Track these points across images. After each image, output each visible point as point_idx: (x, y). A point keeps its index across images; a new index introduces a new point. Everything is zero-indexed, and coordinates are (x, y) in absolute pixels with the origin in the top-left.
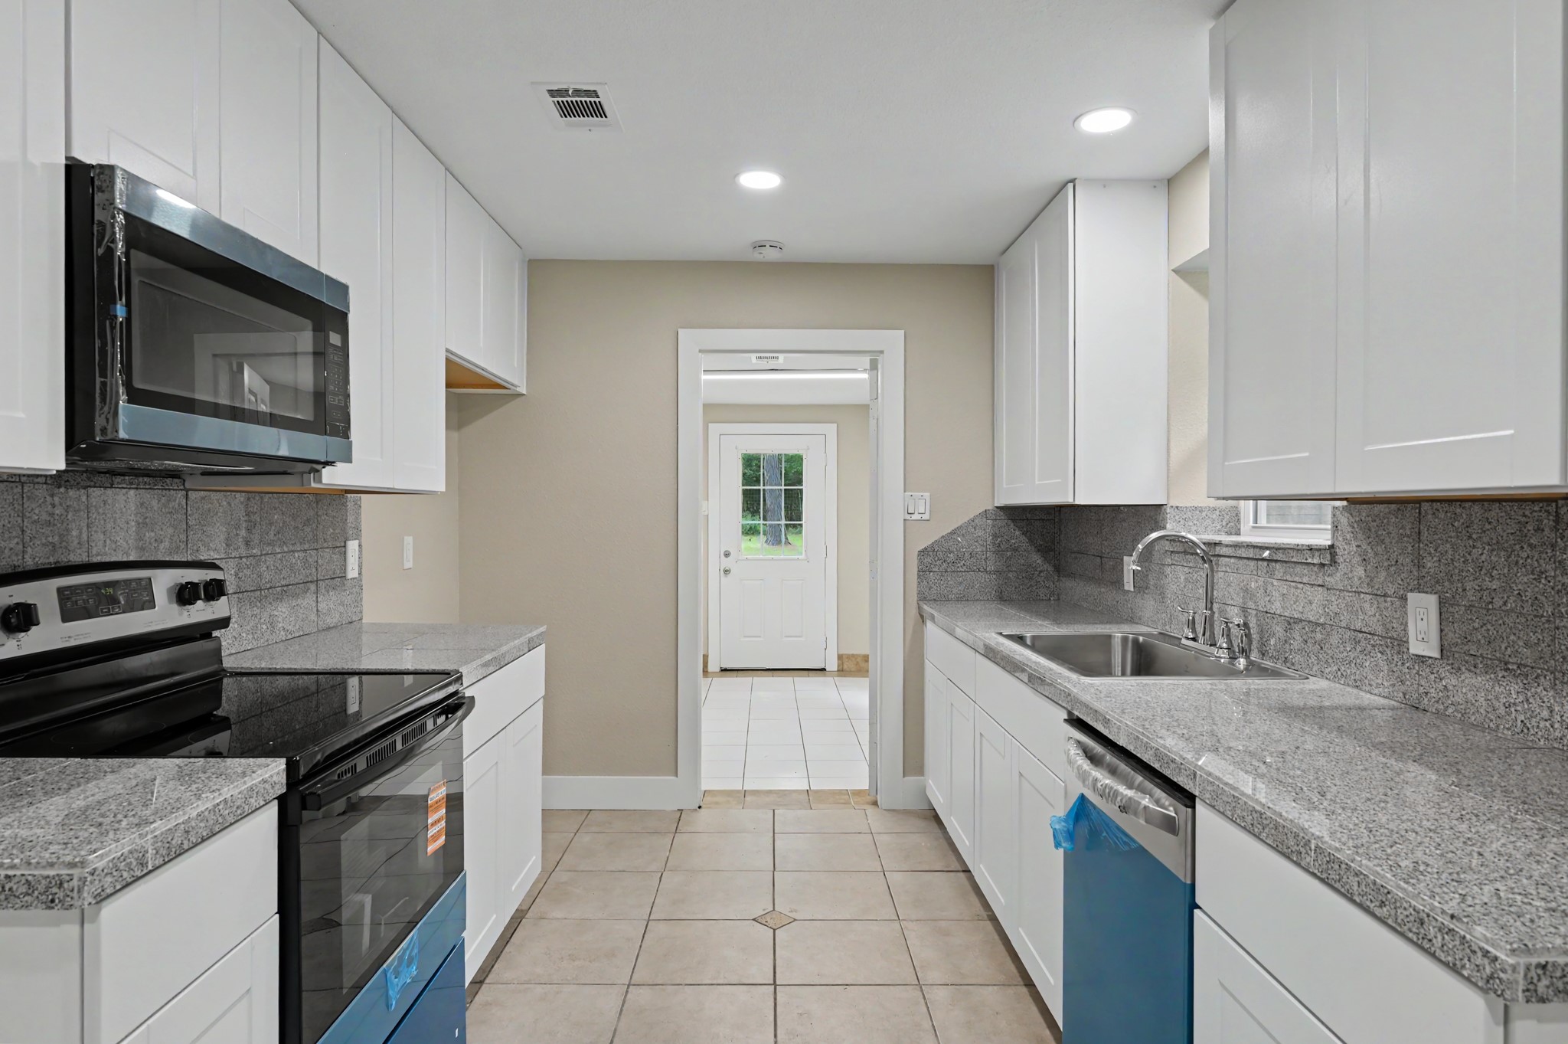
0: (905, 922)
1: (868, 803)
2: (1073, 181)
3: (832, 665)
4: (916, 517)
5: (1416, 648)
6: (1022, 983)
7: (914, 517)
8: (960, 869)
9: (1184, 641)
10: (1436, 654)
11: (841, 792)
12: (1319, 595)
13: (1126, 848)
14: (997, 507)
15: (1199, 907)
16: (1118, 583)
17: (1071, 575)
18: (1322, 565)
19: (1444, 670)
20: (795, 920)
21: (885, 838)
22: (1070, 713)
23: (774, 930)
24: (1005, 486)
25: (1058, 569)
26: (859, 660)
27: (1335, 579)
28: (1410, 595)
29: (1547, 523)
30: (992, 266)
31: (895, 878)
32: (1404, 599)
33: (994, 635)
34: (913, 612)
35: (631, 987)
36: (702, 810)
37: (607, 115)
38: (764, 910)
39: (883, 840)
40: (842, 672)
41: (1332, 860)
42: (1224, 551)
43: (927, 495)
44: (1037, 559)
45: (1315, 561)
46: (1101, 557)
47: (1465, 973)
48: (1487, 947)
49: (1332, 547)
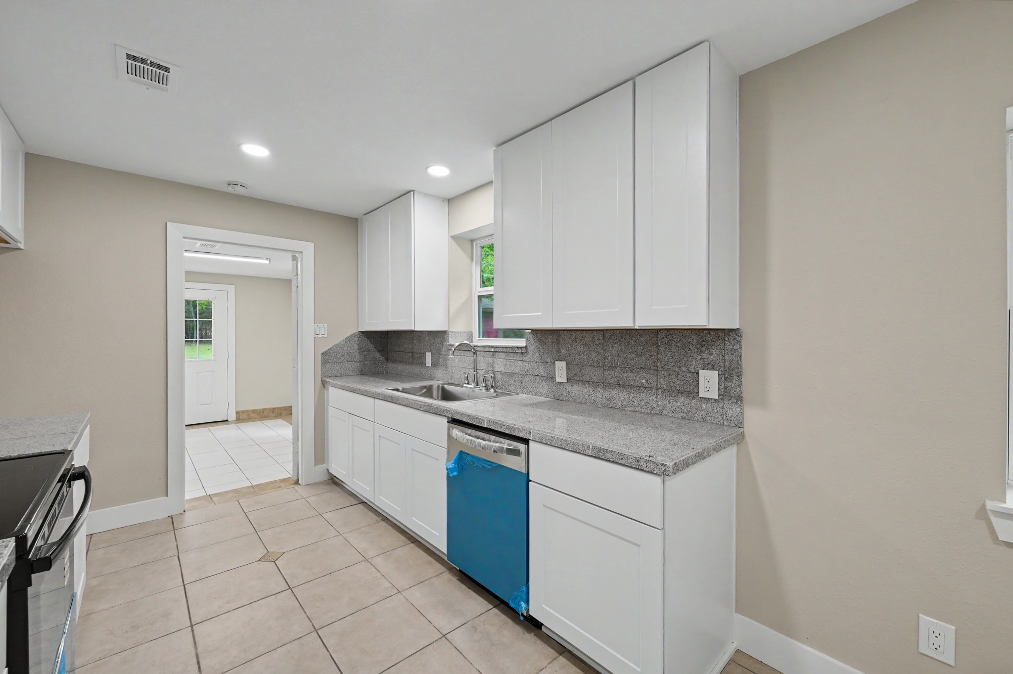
0: (345, 535)
1: (292, 484)
2: (413, 191)
3: (232, 417)
4: (320, 336)
5: (558, 380)
6: (410, 542)
7: (319, 336)
8: (358, 503)
9: (465, 385)
10: (566, 381)
11: (272, 483)
12: (521, 363)
13: (490, 467)
14: (360, 332)
15: (531, 481)
16: (423, 364)
17: (394, 361)
18: (522, 353)
19: (568, 386)
20: (284, 553)
21: (312, 498)
22: (448, 418)
23: (274, 562)
24: (367, 322)
25: (387, 359)
26: (250, 413)
27: (528, 358)
28: (556, 362)
29: (601, 338)
30: (357, 219)
31: (328, 516)
32: (554, 363)
33: (384, 390)
34: (320, 383)
35: (194, 627)
36: (186, 513)
37: (168, 84)
38: (263, 554)
39: (312, 500)
40: (239, 420)
41: (600, 449)
42: (479, 349)
43: (326, 325)
44: (378, 355)
45: (519, 352)
46: (413, 353)
47: (655, 472)
48: (662, 463)
49: (526, 346)
